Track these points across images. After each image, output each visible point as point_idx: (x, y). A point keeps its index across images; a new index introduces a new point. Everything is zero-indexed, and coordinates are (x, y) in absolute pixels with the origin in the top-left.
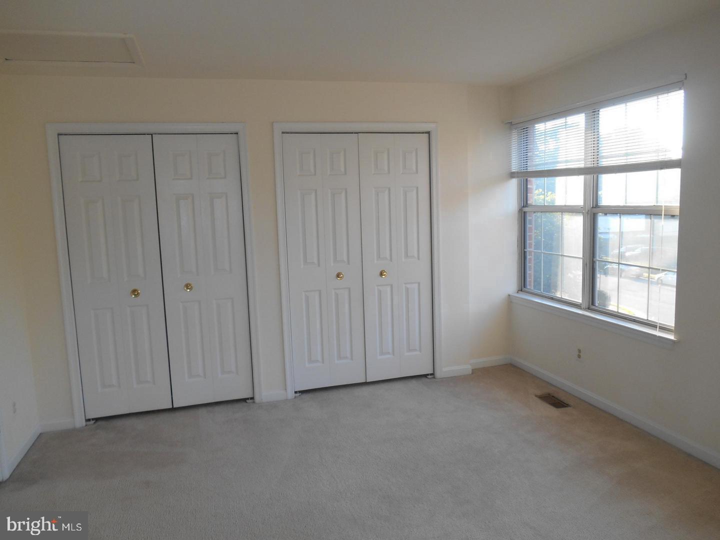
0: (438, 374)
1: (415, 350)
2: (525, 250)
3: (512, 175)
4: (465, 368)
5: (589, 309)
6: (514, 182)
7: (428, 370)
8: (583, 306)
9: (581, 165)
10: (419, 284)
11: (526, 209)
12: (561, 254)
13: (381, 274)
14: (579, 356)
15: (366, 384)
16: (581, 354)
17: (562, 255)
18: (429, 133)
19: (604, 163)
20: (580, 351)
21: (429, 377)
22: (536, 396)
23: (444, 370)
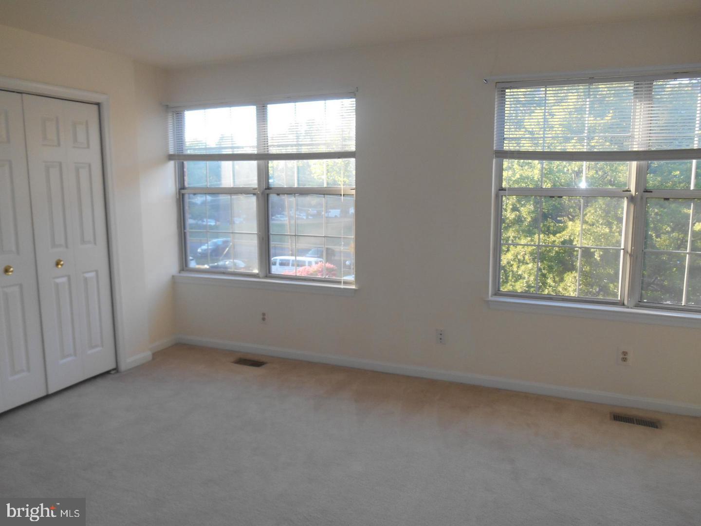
0: (123, 367)
1: (96, 346)
2: (185, 231)
3: (171, 157)
4: (145, 355)
5: (266, 277)
6: (171, 164)
7: (111, 366)
8: (261, 276)
9: (255, 151)
10: (97, 271)
11: (183, 191)
12: (231, 231)
13: (57, 264)
14: (264, 319)
15: (47, 397)
16: (266, 317)
17: (232, 233)
18: (98, 104)
19: (273, 151)
20: (264, 314)
21: (112, 372)
22: (233, 362)
23: (128, 361)
